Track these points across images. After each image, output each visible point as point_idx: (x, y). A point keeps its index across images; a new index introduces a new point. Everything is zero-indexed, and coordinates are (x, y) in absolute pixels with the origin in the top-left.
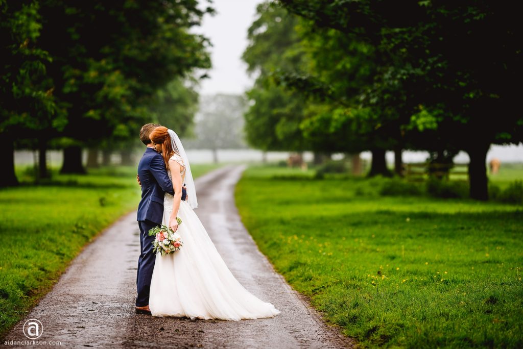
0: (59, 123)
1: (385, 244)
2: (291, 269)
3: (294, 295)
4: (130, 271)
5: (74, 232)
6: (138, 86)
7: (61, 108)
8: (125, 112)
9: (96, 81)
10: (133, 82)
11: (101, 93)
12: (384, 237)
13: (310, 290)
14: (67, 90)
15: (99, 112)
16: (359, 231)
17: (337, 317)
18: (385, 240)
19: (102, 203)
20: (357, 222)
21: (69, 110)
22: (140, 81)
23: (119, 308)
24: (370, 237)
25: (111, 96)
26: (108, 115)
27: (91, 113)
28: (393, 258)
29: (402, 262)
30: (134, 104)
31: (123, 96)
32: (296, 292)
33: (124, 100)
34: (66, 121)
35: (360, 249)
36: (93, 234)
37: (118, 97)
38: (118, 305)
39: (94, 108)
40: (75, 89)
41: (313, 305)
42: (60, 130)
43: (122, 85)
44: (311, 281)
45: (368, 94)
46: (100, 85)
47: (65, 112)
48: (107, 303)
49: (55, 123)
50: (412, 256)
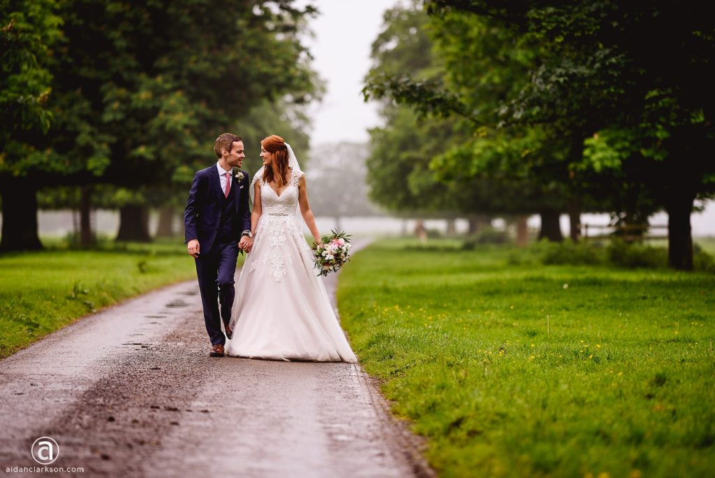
0: (97, 163)
1: (527, 317)
2: (370, 344)
3: (361, 379)
4: (126, 346)
5: (70, 298)
6: (208, 113)
7: (100, 142)
8: (189, 148)
9: (149, 106)
10: (202, 108)
11: (156, 122)
12: (527, 308)
13: (388, 372)
14: (108, 117)
15: (152, 149)
16: (494, 302)
17: (410, 406)
18: (528, 312)
19: (142, 268)
20: (492, 292)
21: (111, 145)
22: (210, 105)
23: (66, 391)
24: (507, 309)
25: (169, 126)
26: (165, 153)
27: (142, 150)
28: (533, 334)
29: (546, 339)
30: (201, 138)
31: (186, 126)
32: (366, 374)
33: (187, 132)
34: (106, 161)
35: (487, 324)
36: (104, 304)
37: (180, 128)
38: (69, 388)
39: (147, 144)
40: (119, 116)
41: (383, 392)
42: (98, 173)
43: (185, 111)
44: (393, 360)
45: (511, 106)
46: (155, 111)
47: (105, 147)
48: (53, 385)
49: (91, 163)
50: (563, 332)
